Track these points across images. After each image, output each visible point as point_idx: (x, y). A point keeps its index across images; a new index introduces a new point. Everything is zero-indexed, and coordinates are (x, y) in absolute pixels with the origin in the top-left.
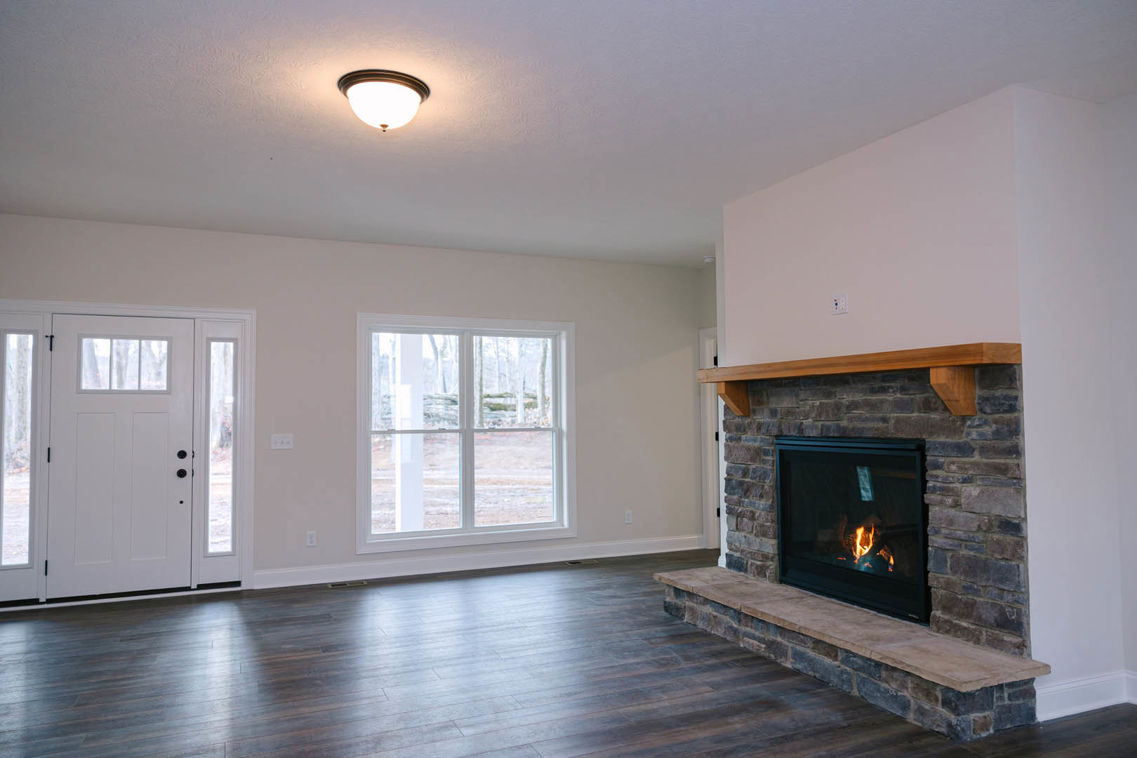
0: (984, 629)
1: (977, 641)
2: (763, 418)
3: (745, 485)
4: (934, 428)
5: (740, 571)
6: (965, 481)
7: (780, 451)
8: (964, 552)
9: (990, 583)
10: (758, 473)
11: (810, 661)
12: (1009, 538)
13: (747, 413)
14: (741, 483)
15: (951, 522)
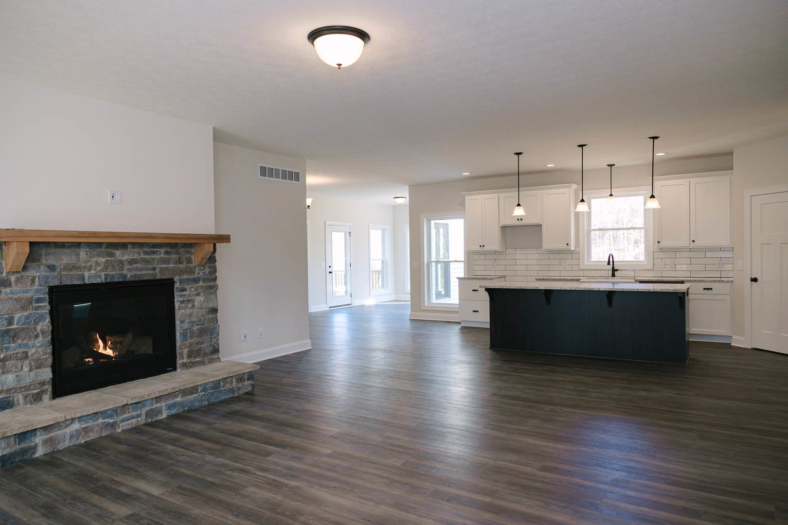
0: (206, 357)
1: (204, 364)
2: (39, 272)
5: (7, 408)
6: (197, 295)
8: (197, 327)
14: (7, 332)
15: (191, 315)
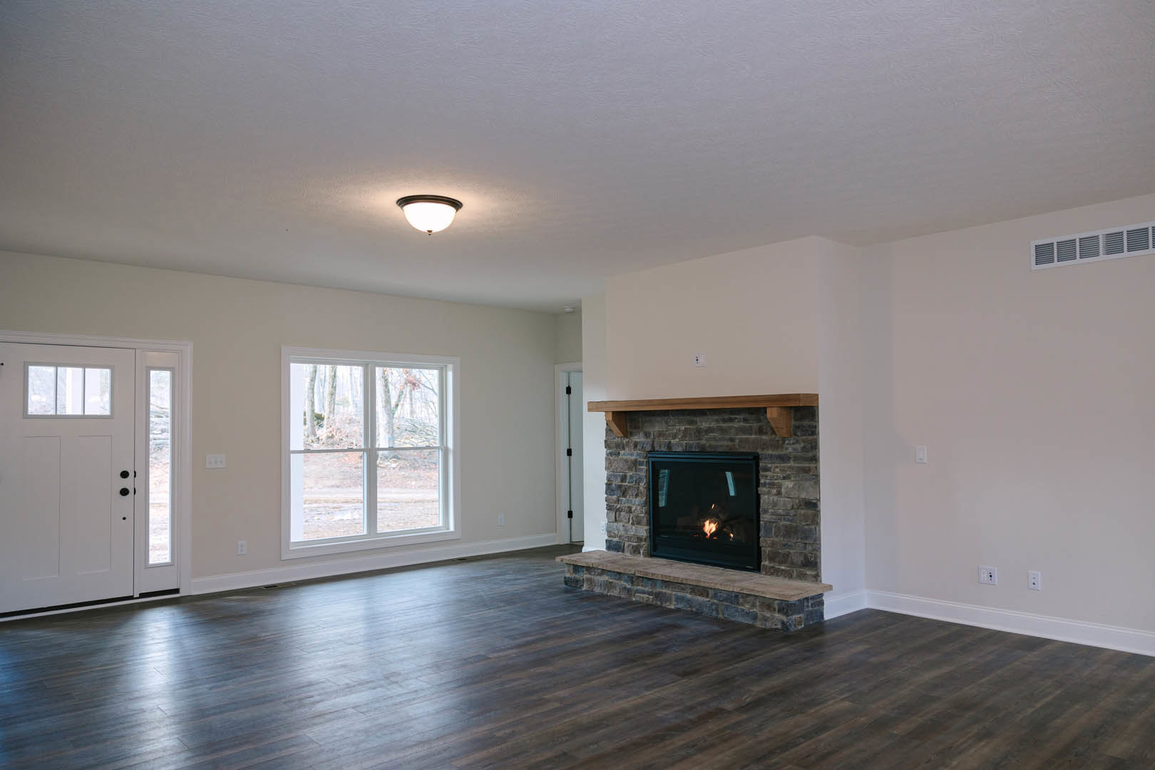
0: (795, 569)
1: (791, 577)
2: (639, 438)
3: (623, 488)
4: (765, 446)
5: (618, 551)
6: (784, 478)
7: (653, 462)
8: (783, 523)
9: (799, 540)
10: (634, 479)
11: (689, 601)
12: (810, 512)
13: (626, 434)
14: (620, 487)
15: (775, 504)
